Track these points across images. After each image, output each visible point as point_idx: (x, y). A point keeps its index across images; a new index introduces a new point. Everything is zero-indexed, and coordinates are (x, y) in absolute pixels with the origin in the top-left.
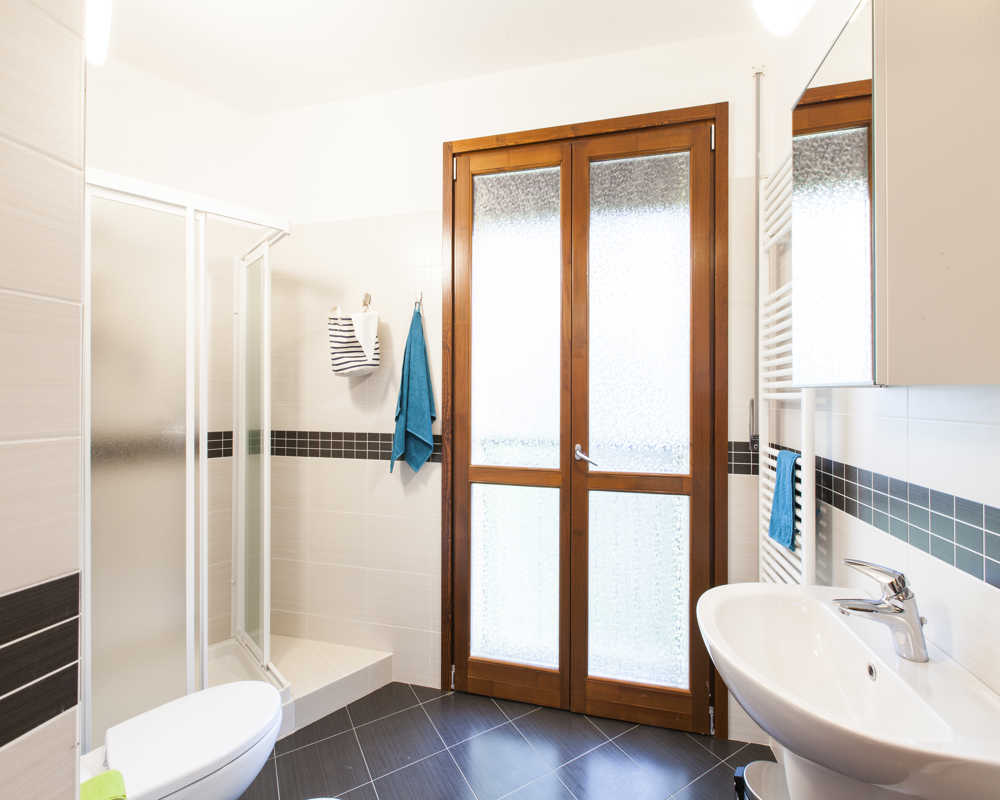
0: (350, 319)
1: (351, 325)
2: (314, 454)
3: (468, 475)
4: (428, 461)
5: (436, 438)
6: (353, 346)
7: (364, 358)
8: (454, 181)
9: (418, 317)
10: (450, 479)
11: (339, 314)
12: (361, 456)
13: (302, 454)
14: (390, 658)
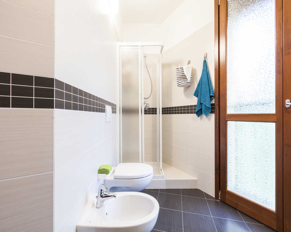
0: (182, 68)
1: (183, 70)
2: (175, 113)
3: (225, 118)
4: (210, 113)
5: (212, 105)
6: (184, 77)
7: (187, 81)
8: (219, 6)
9: (205, 62)
10: (218, 120)
11: (179, 67)
12: (188, 113)
13: (173, 113)
14: (197, 180)
